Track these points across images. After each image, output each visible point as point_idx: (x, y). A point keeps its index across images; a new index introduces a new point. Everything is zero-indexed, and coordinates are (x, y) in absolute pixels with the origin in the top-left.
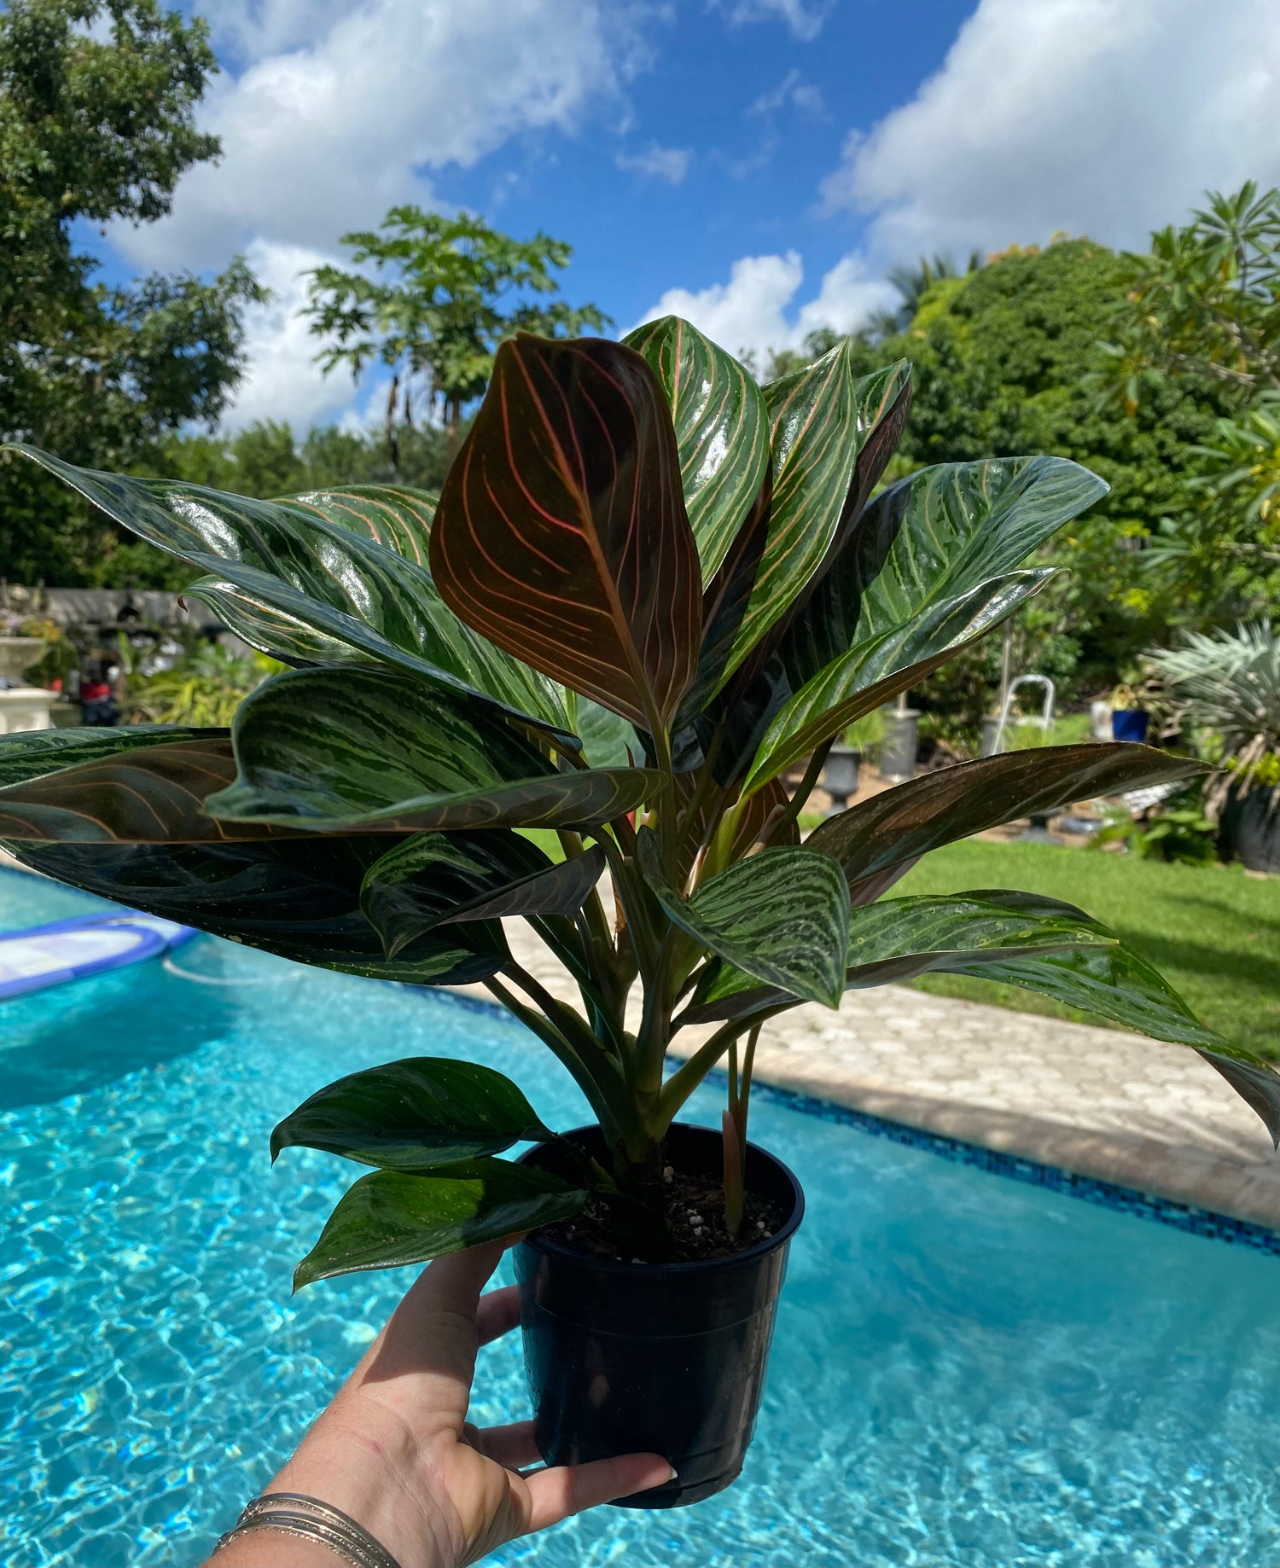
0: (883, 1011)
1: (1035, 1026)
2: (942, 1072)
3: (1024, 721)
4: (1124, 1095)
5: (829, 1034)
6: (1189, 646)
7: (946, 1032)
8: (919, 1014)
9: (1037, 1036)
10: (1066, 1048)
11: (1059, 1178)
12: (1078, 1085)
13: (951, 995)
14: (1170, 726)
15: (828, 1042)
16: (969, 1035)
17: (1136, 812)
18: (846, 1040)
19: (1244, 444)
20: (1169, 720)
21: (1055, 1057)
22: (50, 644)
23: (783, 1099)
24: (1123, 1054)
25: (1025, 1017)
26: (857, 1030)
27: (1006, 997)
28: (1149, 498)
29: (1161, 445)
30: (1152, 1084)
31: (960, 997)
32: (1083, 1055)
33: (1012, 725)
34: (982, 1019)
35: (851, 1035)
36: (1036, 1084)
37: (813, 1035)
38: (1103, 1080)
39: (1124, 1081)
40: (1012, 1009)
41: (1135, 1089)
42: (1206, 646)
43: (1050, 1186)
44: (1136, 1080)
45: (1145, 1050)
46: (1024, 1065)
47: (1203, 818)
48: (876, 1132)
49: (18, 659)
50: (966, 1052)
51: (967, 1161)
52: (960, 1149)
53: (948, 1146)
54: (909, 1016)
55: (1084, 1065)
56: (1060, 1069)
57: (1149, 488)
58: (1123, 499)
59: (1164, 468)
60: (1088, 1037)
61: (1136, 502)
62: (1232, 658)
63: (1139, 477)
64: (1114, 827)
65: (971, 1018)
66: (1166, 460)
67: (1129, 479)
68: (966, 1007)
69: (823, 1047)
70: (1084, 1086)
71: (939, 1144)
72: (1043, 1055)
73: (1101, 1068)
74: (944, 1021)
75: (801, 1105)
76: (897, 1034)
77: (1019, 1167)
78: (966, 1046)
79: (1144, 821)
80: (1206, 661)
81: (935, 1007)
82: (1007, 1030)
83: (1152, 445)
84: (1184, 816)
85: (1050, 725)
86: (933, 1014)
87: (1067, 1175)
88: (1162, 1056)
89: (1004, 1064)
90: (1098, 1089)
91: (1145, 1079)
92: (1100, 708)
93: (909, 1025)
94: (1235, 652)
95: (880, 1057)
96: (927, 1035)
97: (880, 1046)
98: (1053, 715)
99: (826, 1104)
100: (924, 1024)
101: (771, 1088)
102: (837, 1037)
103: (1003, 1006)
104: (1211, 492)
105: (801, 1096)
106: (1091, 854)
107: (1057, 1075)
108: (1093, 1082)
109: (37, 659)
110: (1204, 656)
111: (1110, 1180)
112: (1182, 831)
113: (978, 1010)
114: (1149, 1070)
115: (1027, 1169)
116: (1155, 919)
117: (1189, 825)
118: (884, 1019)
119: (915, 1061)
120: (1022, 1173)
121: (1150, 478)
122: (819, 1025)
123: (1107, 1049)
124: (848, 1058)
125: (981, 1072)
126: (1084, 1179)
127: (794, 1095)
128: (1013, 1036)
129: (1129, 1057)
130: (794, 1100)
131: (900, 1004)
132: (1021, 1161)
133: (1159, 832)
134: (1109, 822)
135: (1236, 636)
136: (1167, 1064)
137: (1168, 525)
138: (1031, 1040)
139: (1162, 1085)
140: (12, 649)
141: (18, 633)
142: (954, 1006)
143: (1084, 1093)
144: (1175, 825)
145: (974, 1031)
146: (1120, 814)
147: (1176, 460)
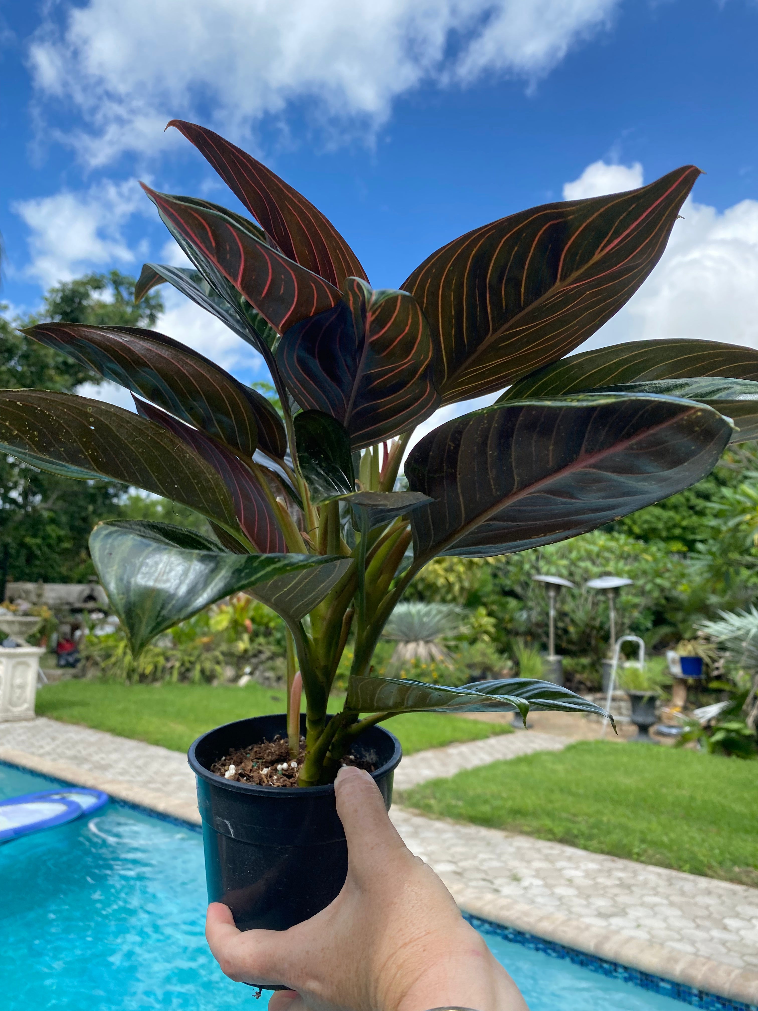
0: (560, 864)
1: (659, 875)
2: (602, 910)
3: (628, 664)
4: (725, 928)
5: (526, 883)
6: (723, 619)
7: (601, 880)
8: (583, 866)
9: (662, 883)
10: (682, 893)
11: (690, 994)
12: (694, 921)
13: (602, 852)
14: (717, 668)
15: (526, 888)
16: (617, 882)
17: (703, 721)
18: (538, 886)
19: (739, 502)
20: (716, 665)
21: (676, 899)
22: (45, 620)
23: (499, 931)
24: (720, 896)
25: (651, 868)
26: (544, 879)
27: (638, 854)
28: (684, 529)
29: (688, 500)
30: (743, 919)
31: (609, 853)
32: (694, 897)
33: (621, 667)
34: (624, 869)
35: (540, 882)
36: (665, 919)
37: (515, 883)
38: (709, 917)
39: (724, 918)
40: (643, 862)
41: (731, 923)
42: (732, 618)
43: (684, 1000)
44: (731, 917)
45: (735, 893)
46: (655, 905)
47: (746, 726)
48: (562, 957)
49: (24, 629)
50: (616, 895)
51: (626, 980)
52: (620, 970)
53: (612, 968)
54: (577, 868)
55: (695, 904)
56: (680, 908)
57: (684, 523)
58: (668, 529)
59: (691, 512)
60: (696, 884)
61: (677, 532)
62: (750, 626)
63: (677, 517)
64: (690, 733)
65: (618, 869)
66: (692, 508)
67: (671, 518)
68: (613, 861)
69: (522, 892)
70: (699, 921)
71: (606, 966)
72: (667, 897)
73: (707, 907)
74: (600, 871)
75: (511, 936)
76: (570, 881)
77: (662, 984)
78: (616, 891)
79: (708, 729)
80: (734, 629)
81: (592, 861)
82: (641, 878)
83: (682, 500)
84: (734, 725)
85: (644, 667)
86: (592, 866)
87: (695, 991)
88: (746, 897)
89: (643, 904)
90: (707, 923)
91: (737, 915)
92: (671, 655)
93: (576, 874)
94: (752, 623)
95: (560, 898)
96: (590, 882)
97: (560, 891)
98: (645, 660)
99: (528, 936)
100: (588, 874)
101: (490, 923)
102: (531, 884)
103: (638, 860)
104: (724, 528)
105: (511, 930)
106: (680, 750)
107: (678, 913)
108: (703, 918)
109: (35, 629)
110: (732, 625)
111: (725, 995)
112: (733, 735)
113: (621, 863)
114: (739, 909)
115: (668, 986)
116: (726, 797)
117: (737, 731)
118: (560, 870)
119: (584, 902)
120: (664, 988)
121: (684, 518)
122: (519, 876)
123: (709, 892)
124: (540, 900)
125: (628, 910)
126: (707, 994)
127: (506, 928)
128: (645, 883)
129: (724, 898)
130: (506, 932)
131: (570, 859)
132: (663, 980)
133: (719, 736)
134: (687, 729)
135: (750, 613)
136: (751, 904)
137: (700, 546)
138: (658, 886)
139: (750, 920)
140: (21, 623)
141: (26, 614)
142: (604, 860)
143: (698, 927)
144: (728, 731)
145: (620, 879)
146: (693, 724)
147: (698, 508)
